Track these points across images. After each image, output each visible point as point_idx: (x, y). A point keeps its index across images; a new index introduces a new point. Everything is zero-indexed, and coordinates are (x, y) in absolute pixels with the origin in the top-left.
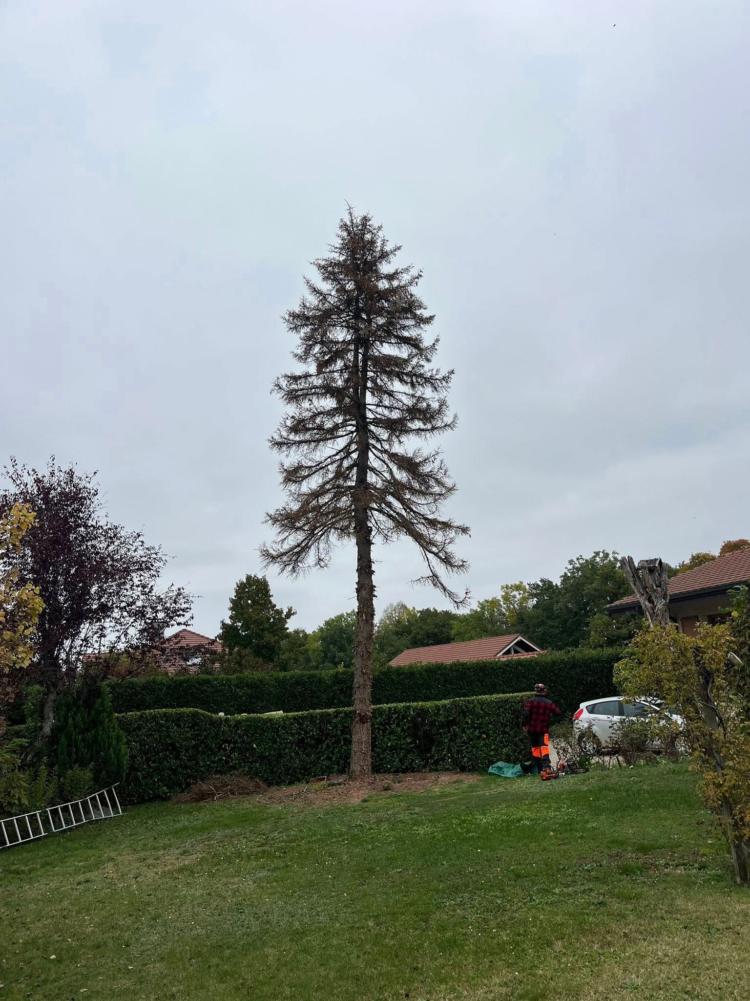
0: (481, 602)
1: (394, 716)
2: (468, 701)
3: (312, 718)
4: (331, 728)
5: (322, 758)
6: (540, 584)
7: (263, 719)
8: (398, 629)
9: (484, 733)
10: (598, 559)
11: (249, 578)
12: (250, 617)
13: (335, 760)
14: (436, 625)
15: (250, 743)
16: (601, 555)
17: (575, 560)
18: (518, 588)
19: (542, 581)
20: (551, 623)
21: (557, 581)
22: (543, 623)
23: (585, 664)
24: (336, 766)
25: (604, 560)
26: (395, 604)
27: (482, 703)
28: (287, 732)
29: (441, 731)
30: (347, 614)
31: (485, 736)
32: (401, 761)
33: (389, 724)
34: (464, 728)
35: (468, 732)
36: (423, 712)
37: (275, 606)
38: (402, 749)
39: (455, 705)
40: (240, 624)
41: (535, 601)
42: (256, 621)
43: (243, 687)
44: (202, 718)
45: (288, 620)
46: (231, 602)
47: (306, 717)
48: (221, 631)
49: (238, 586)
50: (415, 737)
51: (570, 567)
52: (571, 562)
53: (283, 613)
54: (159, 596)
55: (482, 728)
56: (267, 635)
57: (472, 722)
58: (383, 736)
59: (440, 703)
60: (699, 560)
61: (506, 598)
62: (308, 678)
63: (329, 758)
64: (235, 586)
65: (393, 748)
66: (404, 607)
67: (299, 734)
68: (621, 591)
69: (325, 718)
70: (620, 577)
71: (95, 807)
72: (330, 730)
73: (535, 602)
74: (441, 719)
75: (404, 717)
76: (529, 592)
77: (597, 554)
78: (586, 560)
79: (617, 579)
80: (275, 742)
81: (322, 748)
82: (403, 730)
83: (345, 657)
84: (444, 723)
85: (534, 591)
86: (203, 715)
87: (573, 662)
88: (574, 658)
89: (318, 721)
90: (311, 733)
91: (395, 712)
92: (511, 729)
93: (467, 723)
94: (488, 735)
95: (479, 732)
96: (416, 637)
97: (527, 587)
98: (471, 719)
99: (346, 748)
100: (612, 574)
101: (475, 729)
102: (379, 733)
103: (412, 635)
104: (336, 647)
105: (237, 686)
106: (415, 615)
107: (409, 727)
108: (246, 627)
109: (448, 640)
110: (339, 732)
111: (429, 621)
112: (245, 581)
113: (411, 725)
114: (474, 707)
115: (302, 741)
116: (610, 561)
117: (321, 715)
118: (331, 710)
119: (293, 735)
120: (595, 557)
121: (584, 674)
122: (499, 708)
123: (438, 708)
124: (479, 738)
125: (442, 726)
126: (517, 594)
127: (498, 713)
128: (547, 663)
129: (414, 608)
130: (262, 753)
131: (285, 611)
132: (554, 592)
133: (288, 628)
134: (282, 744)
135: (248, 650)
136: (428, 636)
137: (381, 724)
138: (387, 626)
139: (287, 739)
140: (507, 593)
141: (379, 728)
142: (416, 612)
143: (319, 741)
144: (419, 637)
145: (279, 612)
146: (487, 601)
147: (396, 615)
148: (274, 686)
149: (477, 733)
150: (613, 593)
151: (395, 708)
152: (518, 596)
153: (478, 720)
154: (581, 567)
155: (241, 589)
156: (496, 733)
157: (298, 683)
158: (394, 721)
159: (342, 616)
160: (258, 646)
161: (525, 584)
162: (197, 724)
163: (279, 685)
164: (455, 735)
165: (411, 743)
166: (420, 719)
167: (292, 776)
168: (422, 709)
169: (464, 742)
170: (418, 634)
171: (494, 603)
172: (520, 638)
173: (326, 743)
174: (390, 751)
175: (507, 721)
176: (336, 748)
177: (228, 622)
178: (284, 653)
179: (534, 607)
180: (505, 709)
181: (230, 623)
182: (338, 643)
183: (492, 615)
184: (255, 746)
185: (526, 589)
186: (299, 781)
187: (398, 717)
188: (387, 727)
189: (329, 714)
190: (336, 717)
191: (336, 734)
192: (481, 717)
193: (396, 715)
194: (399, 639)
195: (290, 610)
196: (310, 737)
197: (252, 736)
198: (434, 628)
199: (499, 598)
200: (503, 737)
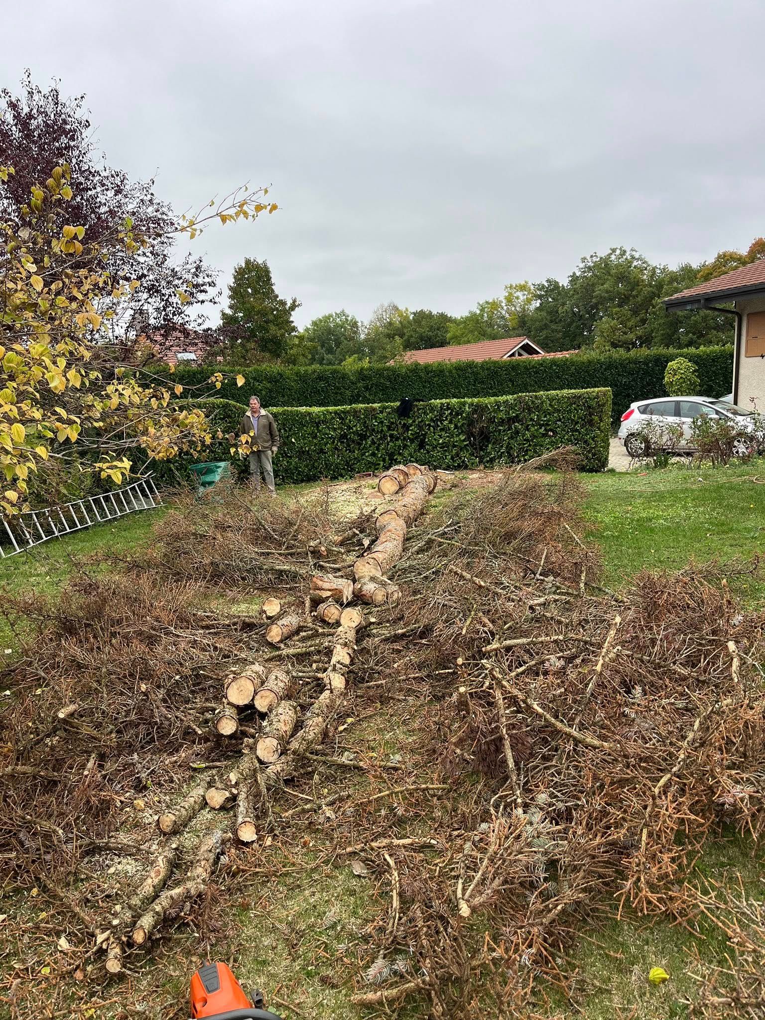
0: (481, 303)
1: (446, 412)
2: (536, 396)
3: (355, 413)
4: (376, 424)
5: (367, 454)
6: (546, 284)
7: (301, 413)
8: (389, 332)
9: (551, 430)
10: (613, 257)
11: (248, 262)
12: (253, 307)
13: (381, 457)
14: (431, 328)
15: (288, 437)
16: (618, 252)
17: (588, 258)
18: (522, 288)
19: (548, 281)
20: (554, 327)
21: (564, 282)
22: (546, 326)
23: (621, 364)
24: (382, 463)
25: (619, 258)
26: (386, 305)
27: (551, 399)
28: (328, 428)
29: (501, 428)
30: (336, 314)
31: (551, 434)
32: (452, 458)
33: (441, 421)
34: (528, 425)
35: (532, 429)
36: (479, 409)
37: (277, 296)
38: (454, 446)
39: (519, 401)
40: (242, 315)
41: (538, 303)
42: (259, 312)
43: (262, 380)
44: (234, 410)
45: (292, 313)
46: (230, 289)
47: (348, 412)
48: (222, 322)
49: (236, 272)
50: (470, 434)
51: (582, 265)
52: (584, 260)
53: (286, 304)
54: (174, 269)
55: (549, 425)
56: (273, 328)
57: (538, 419)
58: (434, 433)
59: (501, 399)
60: (725, 261)
61: (509, 300)
62: (331, 373)
63: (374, 454)
64: (233, 271)
65: (443, 446)
66: (396, 308)
67: (341, 429)
68: (634, 293)
69: (371, 414)
70: (635, 278)
71: (136, 497)
72: (374, 425)
73: (538, 305)
74: (502, 415)
75: (457, 414)
76: (532, 293)
77: (614, 250)
78: (601, 258)
79: (632, 280)
80: (315, 437)
81: (366, 443)
82: (456, 427)
83: (334, 359)
84: (504, 420)
85: (538, 292)
86: (235, 407)
87: (610, 362)
88: (610, 357)
89: (362, 416)
90: (354, 429)
91: (448, 408)
92: (583, 426)
93: (532, 420)
94: (555, 433)
95: (545, 430)
96: (409, 341)
97: (532, 287)
98: (538, 416)
99: (393, 444)
100: (626, 274)
101: (541, 426)
102: (429, 429)
103: (406, 337)
104: (324, 349)
105: (255, 379)
106: (407, 317)
107: (463, 425)
108: (248, 318)
109: (442, 344)
110: (385, 428)
111: (423, 323)
112: (244, 266)
113: (464, 422)
114: (542, 403)
115: (344, 436)
116: (626, 259)
117: (366, 409)
118: (376, 405)
119: (335, 430)
120: (611, 254)
121: (619, 375)
122: (571, 405)
123: (498, 404)
124: (545, 435)
125: (502, 423)
126: (521, 296)
127: (570, 410)
128: (584, 363)
129: (407, 309)
130: (302, 448)
131: (289, 303)
132: (559, 293)
133: (292, 322)
134: (323, 439)
135: (252, 345)
136: (421, 338)
137: (432, 420)
138: (377, 329)
139: (328, 434)
140: (510, 294)
141: (429, 425)
142: (409, 314)
143: (363, 437)
144: (412, 340)
145: (283, 303)
146: (487, 303)
147: (387, 318)
148: (295, 380)
149: (542, 430)
150: (624, 295)
151: (448, 404)
152: (521, 298)
153: (545, 416)
154: (594, 267)
155: (240, 274)
156: (564, 431)
157: (320, 378)
158: (446, 417)
159: (331, 316)
160: (262, 339)
161: (530, 284)
162: (229, 417)
163: (300, 380)
164: (517, 432)
165: (464, 441)
166: (475, 416)
167: (334, 472)
168: (478, 406)
169: (527, 440)
170: (412, 336)
171: (495, 305)
172: (526, 341)
173: (370, 438)
174: (440, 448)
175: (579, 418)
176: (382, 444)
177: (229, 312)
178: (292, 348)
179: (537, 309)
180: (578, 406)
181: (231, 313)
182: (326, 345)
183: (490, 318)
184: (293, 440)
185: (530, 290)
186: (342, 476)
187: (451, 414)
188: (439, 423)
189: (374, 409)
190: (381, 412)
191: (382, 430)
192: (549, 414)
193: (449, 411)
194: (391, 342)
195: (294, 301)
196: (353, 433)
197: (290, 431)
198: (428, 331)
199: (502, 298)
200: (573, 435)
